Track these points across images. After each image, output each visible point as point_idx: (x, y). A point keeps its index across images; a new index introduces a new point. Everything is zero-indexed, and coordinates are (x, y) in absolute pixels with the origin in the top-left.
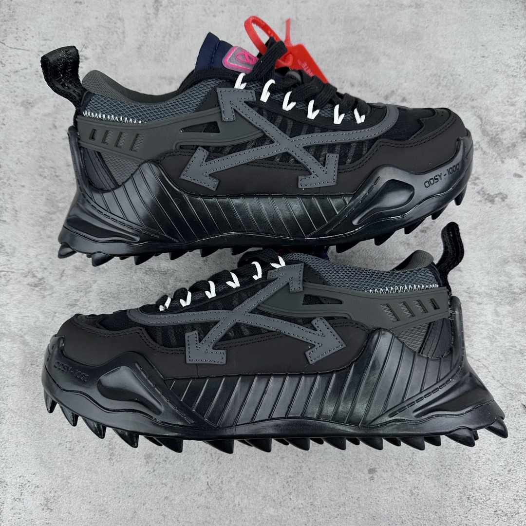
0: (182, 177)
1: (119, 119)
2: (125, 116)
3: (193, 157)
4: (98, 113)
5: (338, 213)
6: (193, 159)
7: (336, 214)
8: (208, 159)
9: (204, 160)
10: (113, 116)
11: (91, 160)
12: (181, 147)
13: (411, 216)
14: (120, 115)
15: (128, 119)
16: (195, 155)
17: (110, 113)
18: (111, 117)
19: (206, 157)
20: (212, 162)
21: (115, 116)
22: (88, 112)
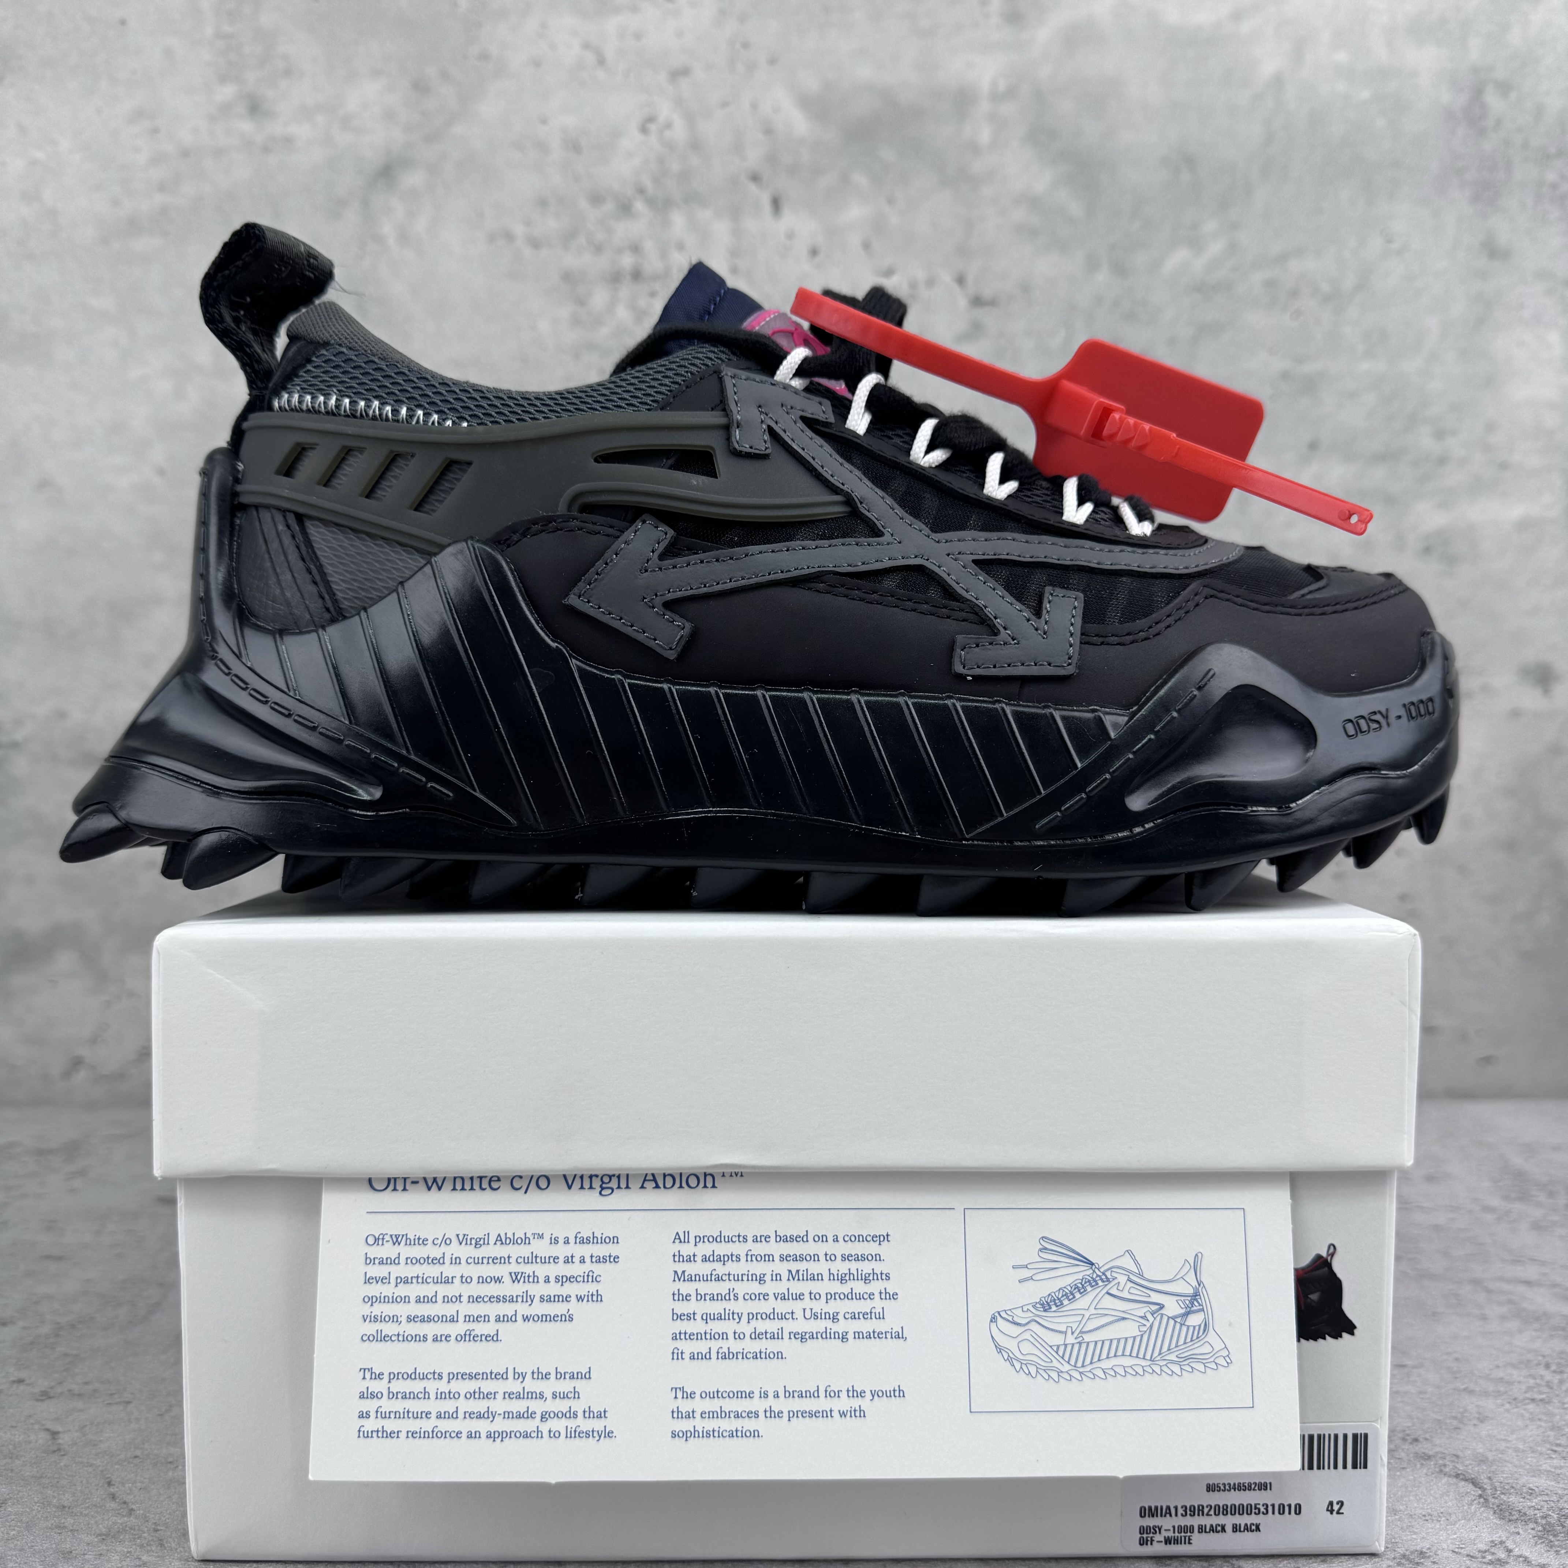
0: (573, 600)
1: (395, 412)
2: (419, 406)
3: (623, 538)
4: (327, 396)
5: (1079, 765)
6: (620, 544)
7: (1076, 767)
8: (671, 551)
9: (656, 554)
10: (376, 403)
11: (266, 541)
12: (587, 508)
13: (1307, 814)
14: (399, 402)
15: (427, 415)
16: (629, 535)
17: (369, 394)
18: (368, 406)
19: (663, 545)
20: (680, 561)
21: (383, 404)
22: (290, 393)
